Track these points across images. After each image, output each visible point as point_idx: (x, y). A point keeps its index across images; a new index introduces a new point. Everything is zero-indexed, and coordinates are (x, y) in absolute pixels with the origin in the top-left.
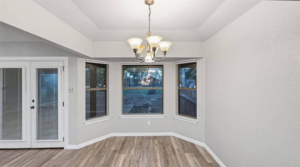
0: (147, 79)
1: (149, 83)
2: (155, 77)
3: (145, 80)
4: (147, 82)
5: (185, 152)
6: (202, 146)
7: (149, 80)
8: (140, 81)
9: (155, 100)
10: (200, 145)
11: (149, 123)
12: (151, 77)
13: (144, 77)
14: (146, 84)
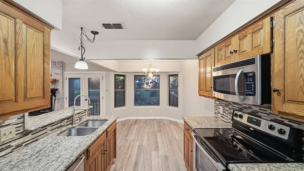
0: (149, 83)
1: (151, 87)
2: (157, 81)
3: (147, 84)
4: (150, 86)
5: (170, 124)
6: (180, 122)
7: (151, 84)
8: (143, 84)
9: (156, 101)
10: (179, 122)
11: (151, 111)
12: (153, 81)
13: (146, 81)
14: (148, 88)
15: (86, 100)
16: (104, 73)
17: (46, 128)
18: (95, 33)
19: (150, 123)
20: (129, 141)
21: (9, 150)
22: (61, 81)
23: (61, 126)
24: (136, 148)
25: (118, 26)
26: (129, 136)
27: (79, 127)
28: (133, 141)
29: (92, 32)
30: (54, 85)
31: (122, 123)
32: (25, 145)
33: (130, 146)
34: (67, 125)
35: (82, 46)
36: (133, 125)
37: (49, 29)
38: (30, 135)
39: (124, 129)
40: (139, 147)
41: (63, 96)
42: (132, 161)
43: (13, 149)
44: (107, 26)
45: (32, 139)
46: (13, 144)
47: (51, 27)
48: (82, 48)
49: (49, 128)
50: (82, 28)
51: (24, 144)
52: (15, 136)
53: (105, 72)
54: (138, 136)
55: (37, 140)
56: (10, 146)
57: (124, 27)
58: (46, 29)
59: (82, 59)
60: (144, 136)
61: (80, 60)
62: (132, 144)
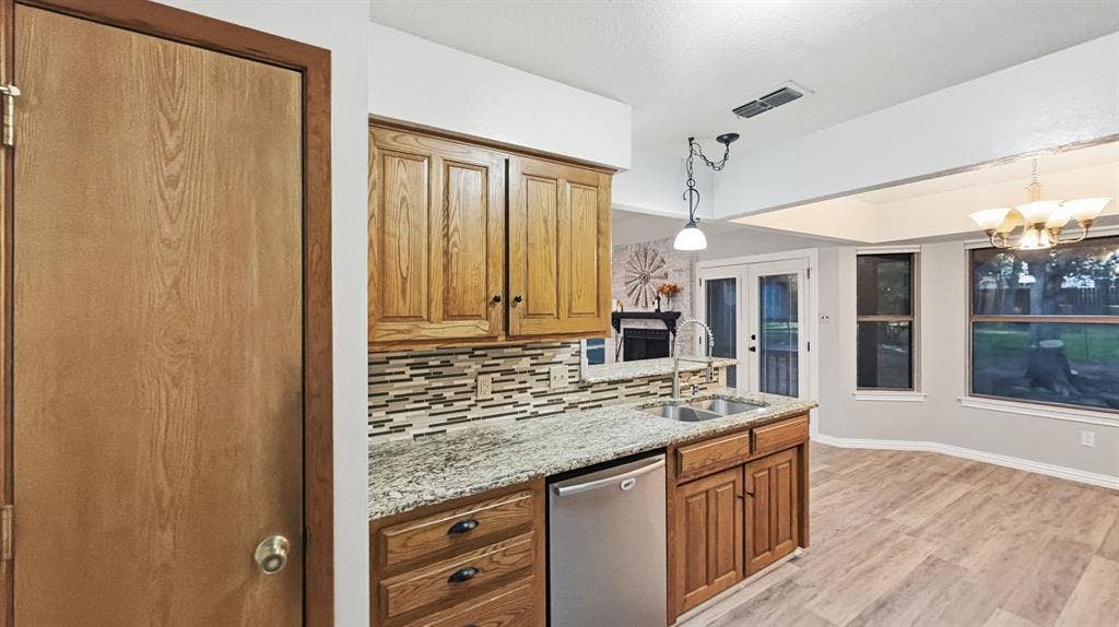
15: (753, 349)
16: (813, 253)
17: (617, 389)
18: (727, 139)
19: (1066, 500)
20: (890, 528)
21: (560, 407)
22: (687, 290)
23: (647, 394)
24: (913, 563)
25: (782, 97)
26: (901, 509)
27: (687, 406)
28: (915, 533)
29: (720, 139)
30: (673, 301)
31: (891, 457)
32: (583, 409)
33: (889, 545)
34: (661, 396)
35: (691, 189)
36: (945, 480)
37: (607, 176)
38: (589, 392)
39: (889, 481)
40: (933, 565)
41: (691, 333)
42: (869, 590)
43: (566, 408)
44: (747, 110)
45: (593, 401)
46: (565, 398)
47: (610, 171)
48: (691, 194)
49: (622, 389)
50: (691, 139)
51: (580, 406)
52: (567, 385)
53: (816, 249)
54: (949, 526)
55: (600, 406)
56: (561, 401)
57: (802, 92)
58: (603, 177)
59: (692, 223)
60: (986, 539)
61: (688, 226)
62: (897, 541)
